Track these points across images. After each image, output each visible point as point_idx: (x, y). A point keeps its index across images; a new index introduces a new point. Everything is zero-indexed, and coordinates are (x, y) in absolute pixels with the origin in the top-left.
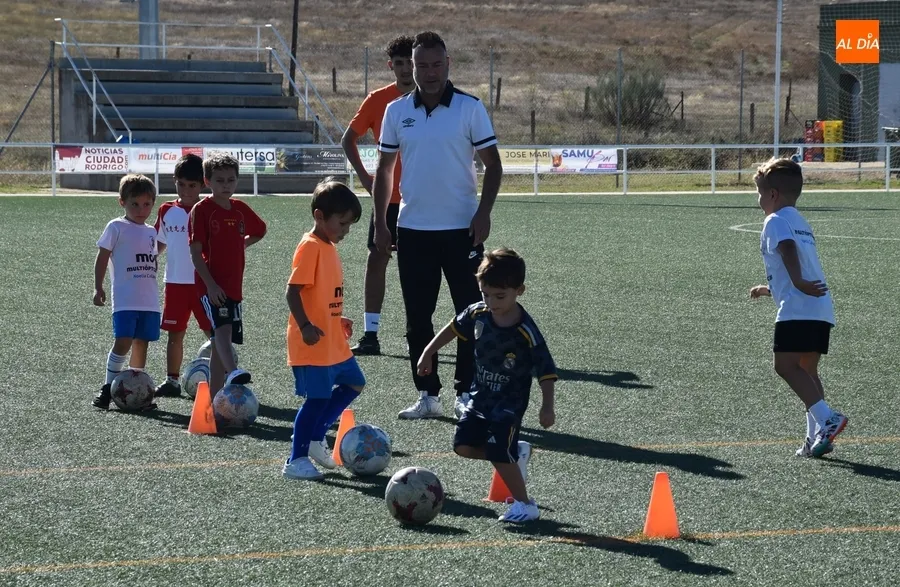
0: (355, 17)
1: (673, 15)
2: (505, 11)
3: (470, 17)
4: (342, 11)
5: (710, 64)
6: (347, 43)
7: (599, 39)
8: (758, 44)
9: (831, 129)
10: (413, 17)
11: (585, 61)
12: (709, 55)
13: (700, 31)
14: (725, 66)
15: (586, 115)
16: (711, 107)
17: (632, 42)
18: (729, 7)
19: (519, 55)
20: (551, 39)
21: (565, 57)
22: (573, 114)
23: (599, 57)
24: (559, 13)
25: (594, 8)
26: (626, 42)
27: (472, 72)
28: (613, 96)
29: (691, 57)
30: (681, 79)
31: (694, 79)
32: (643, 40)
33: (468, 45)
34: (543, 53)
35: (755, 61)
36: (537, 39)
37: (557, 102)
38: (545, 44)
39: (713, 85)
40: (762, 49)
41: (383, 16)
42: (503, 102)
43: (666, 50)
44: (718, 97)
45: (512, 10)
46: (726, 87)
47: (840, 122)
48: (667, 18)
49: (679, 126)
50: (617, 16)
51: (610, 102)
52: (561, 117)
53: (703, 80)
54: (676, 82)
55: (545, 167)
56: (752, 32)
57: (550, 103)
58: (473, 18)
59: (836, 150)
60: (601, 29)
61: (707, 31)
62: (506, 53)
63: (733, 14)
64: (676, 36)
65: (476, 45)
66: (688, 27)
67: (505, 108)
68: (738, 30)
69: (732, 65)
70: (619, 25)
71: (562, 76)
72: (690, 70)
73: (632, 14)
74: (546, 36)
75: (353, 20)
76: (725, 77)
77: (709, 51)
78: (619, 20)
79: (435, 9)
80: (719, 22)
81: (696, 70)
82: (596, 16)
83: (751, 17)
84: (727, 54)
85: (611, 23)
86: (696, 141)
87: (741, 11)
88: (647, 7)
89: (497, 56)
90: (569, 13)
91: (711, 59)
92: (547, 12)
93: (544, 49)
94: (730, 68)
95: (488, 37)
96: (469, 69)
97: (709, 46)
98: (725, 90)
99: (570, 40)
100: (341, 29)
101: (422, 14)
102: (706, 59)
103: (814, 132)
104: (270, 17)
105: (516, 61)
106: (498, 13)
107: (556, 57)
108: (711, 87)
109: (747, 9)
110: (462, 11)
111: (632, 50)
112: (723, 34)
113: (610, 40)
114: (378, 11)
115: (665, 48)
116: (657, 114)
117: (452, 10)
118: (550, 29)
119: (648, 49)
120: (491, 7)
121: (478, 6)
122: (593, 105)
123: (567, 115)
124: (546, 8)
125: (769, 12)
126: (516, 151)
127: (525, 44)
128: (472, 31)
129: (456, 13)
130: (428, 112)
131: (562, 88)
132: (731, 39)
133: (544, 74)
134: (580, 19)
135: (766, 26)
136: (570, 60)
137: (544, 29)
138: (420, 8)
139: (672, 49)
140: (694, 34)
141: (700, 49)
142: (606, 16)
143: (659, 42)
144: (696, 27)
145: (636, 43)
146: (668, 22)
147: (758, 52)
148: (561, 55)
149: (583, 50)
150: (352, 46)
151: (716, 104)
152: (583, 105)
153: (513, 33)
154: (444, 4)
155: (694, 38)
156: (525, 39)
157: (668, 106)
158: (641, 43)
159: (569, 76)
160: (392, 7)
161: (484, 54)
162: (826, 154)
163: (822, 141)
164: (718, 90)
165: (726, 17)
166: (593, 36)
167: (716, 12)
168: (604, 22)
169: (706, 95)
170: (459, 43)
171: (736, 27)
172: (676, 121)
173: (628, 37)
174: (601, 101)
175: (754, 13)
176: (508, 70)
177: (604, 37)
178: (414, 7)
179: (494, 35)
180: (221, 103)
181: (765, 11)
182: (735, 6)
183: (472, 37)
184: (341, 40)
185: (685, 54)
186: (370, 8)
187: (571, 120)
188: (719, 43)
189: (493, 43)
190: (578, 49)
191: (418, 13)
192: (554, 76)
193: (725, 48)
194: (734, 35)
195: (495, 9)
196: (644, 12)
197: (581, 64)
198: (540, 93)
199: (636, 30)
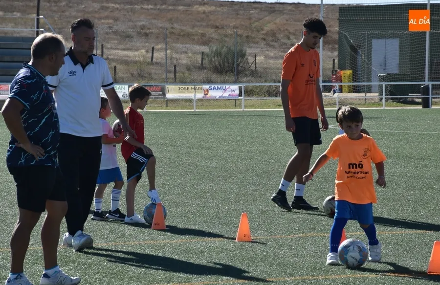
0: (63, 12)
1: (241, 12)
2: (148, 9)
3: (128, 12)
4: (55, 9)
5: (264, 39)
6: (60, 26)
7: (202, 25)
8: (289, 29)
9: (346, 75)
10: (96, 12)
11: (196, 38)
12: (263, 34)
13: (256, 22)
14: (273, 41)
15: (202, 67)
16: (270, 63)
17: (220, 27)
18: (271, 8)
19: (159, 34)
20: (176, 25)
21: (184, 35)
22: (195, 67)
23: (203, 35)
24: (178, 11)
25: (197, 8)
26: (217, 27)
27: (133, 43)
28: (218, 57)
29: (253, 35)
30: (251, 47)
31: (257, 48)
32: (226, 26)
33: (129, 28)
34: (172, 33)
35: (289, 38)
36: (168, 25)
37: (184, 61)
38: (172, 28)
39: (268, 51)
40: (291, 31)
41: (78, 11)
42: (154, 60)
43: (240, 32)
44: (272, 58)
45: (151, 9)
46: (275, 52)
47: (351, 71)
48: (238, 14)
49: (255, 74)
50: (210, 12)
51: (216, 61)
52: (188, 69)
53: (262, 48)
54: (248, 49)
55: (200, 95)
56: (285, 22)
57: (180, 61)
58: (130, 13)
59: (349, 87)
60: (202, 20)
61: (261, 21)
62: (152, 33)
63: (274, 12)
64: (244, 23)
65: (133, 28)
66: (250, 19)
67: (157, 63)
68: (278, 21)
69: (277, 40)
70: (211, 17)
71: (184, 46)
72: (254, 43)
73: (219, 11)
74: (172, 24)
75: (62, 14)
76: (274, 47)
77: (263, 32)
78: (212, 15)
79: (108, 8)
80: (266, 16)
81: (257, 43)
82: (198, 12)
83: (284, 14)
84: (273, 34)
85: (208, 16)
86: (266, 81)
87: (278, 11)
88: (226, 8)
89: (146, 35)
90: (184, 11)
91: (265, 37)
92: (171, 10)
93: (172, 30)
94: (276, 42)
95: (140, 24)
96: (132, 42)
97: (262, 30)
98: (275, 54)
99: (186, 26)
100: (56, 19)
101: (101, 11)
102: (262, 36)
103: (337, 76)
104: (14, 12)
105: (157, 37)
106: (144, 10)
107: (179, 35)
108: (267, 52)
109: (281, 9)
110: (123, 9)
111: (221, 31)
112: (270, 23)
113: (207, 26)
114: (76, 9)
115: (239, 30)
116: (242, 67)
117: (117, 8)
118: (173, 20)
119: (229, 32)
120: (139, 7)
121: (132, 7)
122: (206, 61)
123: (192, 67)
124: (170, 8)
125: (294, 11)
126: (184, 87)
127: (161, 28)
128: (130, 20)
129: (120, 10)
130: (84, 67)
131: (186, 53)
132: (274, 26)
133: (174, 45)
134: (189, 14)
135: (292, 18)
136: (187, 37)
137: (171, 19)
138: (99, 7)
139: (243, 31)
140: (253, 23)
141: (258, 31)
142: (204, 12)
143: (235, 27)
144: (254, 19)
145: (223, 28)
146: (239, 16)
147: (290, 33)
148: (182, 34)
149: (194, 31)
150: (63, 28)
151: (272, 61)
152: (200, 62)
153: (154, 21)
154: (113, 5)
155: (254, 25)
156: (161, 25)
157: (248, 63)
158: (225, 27)
159: (187, 46)
160: (83, 6)
161: (139, 33)
162: (344, 89)
163: (341, 81)
164: (272, 54)
165: (271, 14)
166: (198, 24)
167: (264, 11)
168: (203, 16)
169: (266, 57)
170: (124, 27)
171: (276, 19)
172: (252, 71)
173: (218, 24)
174: (211, 60)
175: (285, 11)
176: (153, 42)
177: (204, 24)
178: (96, 6)
179: (143, 23)
180: (15, 59)
181: (290, 10)
182: (274, 8)
183: (131, 24)
184: (56, 25)
185: (250, 34)
186: (70, 7)
187: (194, 70)
188: (268, 28)
189: (143, 27)
190: (191, 30)
191: (99, 10)
192: (179, 46)
193: (272, 30)
194: (275, 23)
195: (142, 8)
196: (225, 10)
197: (194, 39)
198: (174, 55)
199: (221, 21)
